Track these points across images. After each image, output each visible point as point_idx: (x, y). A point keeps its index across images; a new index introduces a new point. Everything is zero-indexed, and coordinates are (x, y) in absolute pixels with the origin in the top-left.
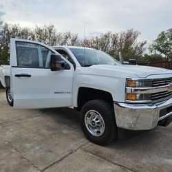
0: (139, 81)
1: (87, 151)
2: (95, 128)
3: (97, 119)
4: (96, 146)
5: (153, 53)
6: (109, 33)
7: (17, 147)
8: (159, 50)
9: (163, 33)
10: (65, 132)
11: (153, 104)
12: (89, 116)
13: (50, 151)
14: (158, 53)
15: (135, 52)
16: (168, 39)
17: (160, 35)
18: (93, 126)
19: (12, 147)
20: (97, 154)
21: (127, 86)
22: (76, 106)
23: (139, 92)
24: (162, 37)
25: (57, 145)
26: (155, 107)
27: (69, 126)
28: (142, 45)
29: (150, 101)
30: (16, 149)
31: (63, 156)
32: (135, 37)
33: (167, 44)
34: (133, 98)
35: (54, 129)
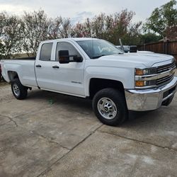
0: (146, 69)
1: (103, 132)
2: (108, 113)
3: (109, 105)
4: (110, 127)
5: (147, 33)
6: (102, 15)
7: (42, 134)
8: (153, 28)
9: (156, 10)
10: (79, 118)
11: (157, 88)
12: (101, 103)
13: (73, 135)
14: (152, 32)
15: (130, 34)
16: (162, 16)
17: (153, 12)
18: (106, 111)
19: (38, 135)
20: (112, 133)
21: (136, 74)
22: (88, 95)
23: (146, 79)
24: (156, 14)
25: (76, 129)
26: (159, 90)
27: (82, 113)
28: (137, 26)
29: (155, 86)
30: (42, 136)
31: (85, 137)
32: (130, 18)
33: (161, 22)
34: (141, 85)
35: (68, 117)
